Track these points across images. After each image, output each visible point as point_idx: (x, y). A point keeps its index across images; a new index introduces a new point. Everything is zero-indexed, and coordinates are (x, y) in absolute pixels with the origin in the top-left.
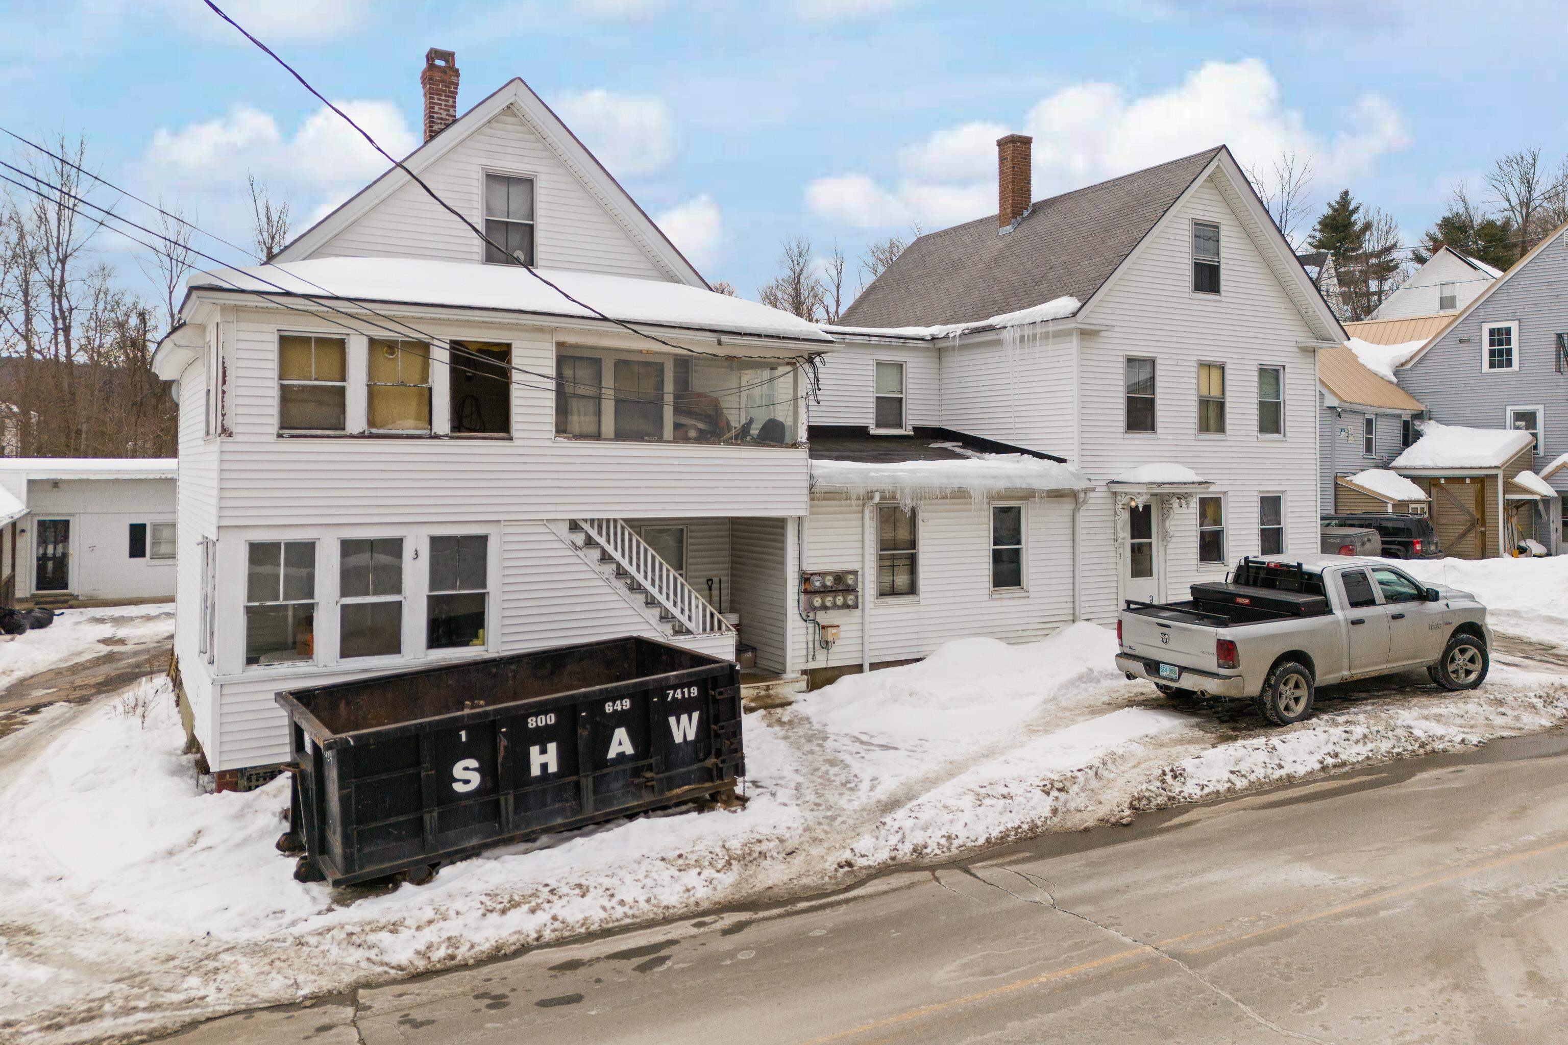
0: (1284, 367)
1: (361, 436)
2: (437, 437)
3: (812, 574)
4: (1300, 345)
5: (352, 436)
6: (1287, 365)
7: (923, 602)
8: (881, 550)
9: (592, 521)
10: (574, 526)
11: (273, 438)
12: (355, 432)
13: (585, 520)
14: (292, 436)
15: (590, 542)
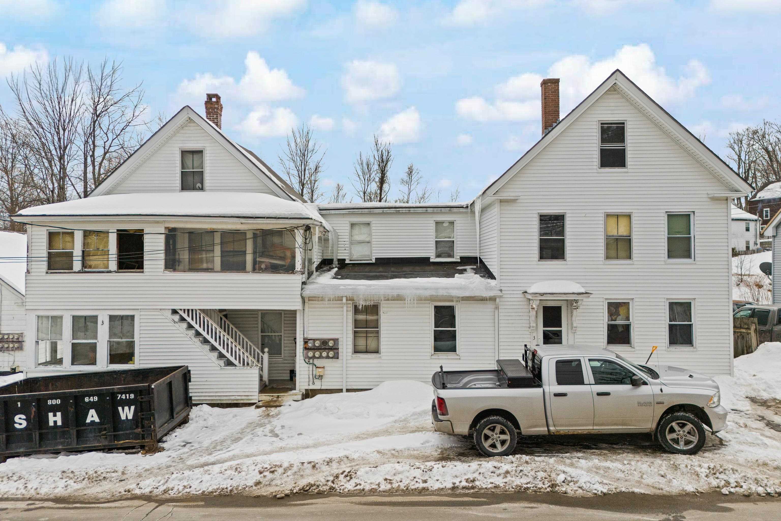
0: (694, 212)
1: (79, 272)
2: (110, 272)
3: (309, 340)
4: (710, 196)
5: (75, 272)
6: (696, 211)
7: (383, 358)
8: (355, 328)
9: (184, 310)
10: (174, 312)
11: (44, 274)
12: (77, 271)
13: (181, 310)
14: (51, 273)
15: (183, 319)
